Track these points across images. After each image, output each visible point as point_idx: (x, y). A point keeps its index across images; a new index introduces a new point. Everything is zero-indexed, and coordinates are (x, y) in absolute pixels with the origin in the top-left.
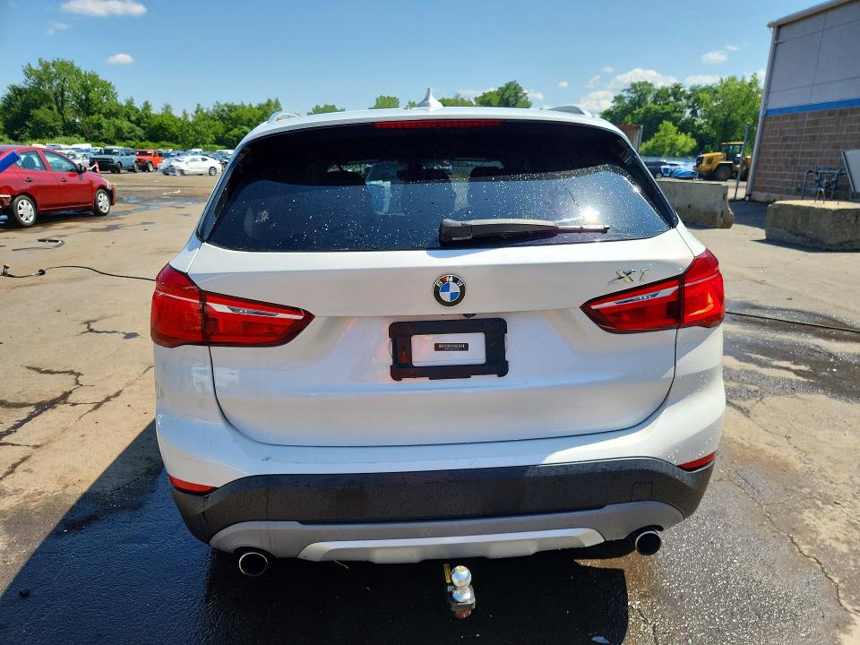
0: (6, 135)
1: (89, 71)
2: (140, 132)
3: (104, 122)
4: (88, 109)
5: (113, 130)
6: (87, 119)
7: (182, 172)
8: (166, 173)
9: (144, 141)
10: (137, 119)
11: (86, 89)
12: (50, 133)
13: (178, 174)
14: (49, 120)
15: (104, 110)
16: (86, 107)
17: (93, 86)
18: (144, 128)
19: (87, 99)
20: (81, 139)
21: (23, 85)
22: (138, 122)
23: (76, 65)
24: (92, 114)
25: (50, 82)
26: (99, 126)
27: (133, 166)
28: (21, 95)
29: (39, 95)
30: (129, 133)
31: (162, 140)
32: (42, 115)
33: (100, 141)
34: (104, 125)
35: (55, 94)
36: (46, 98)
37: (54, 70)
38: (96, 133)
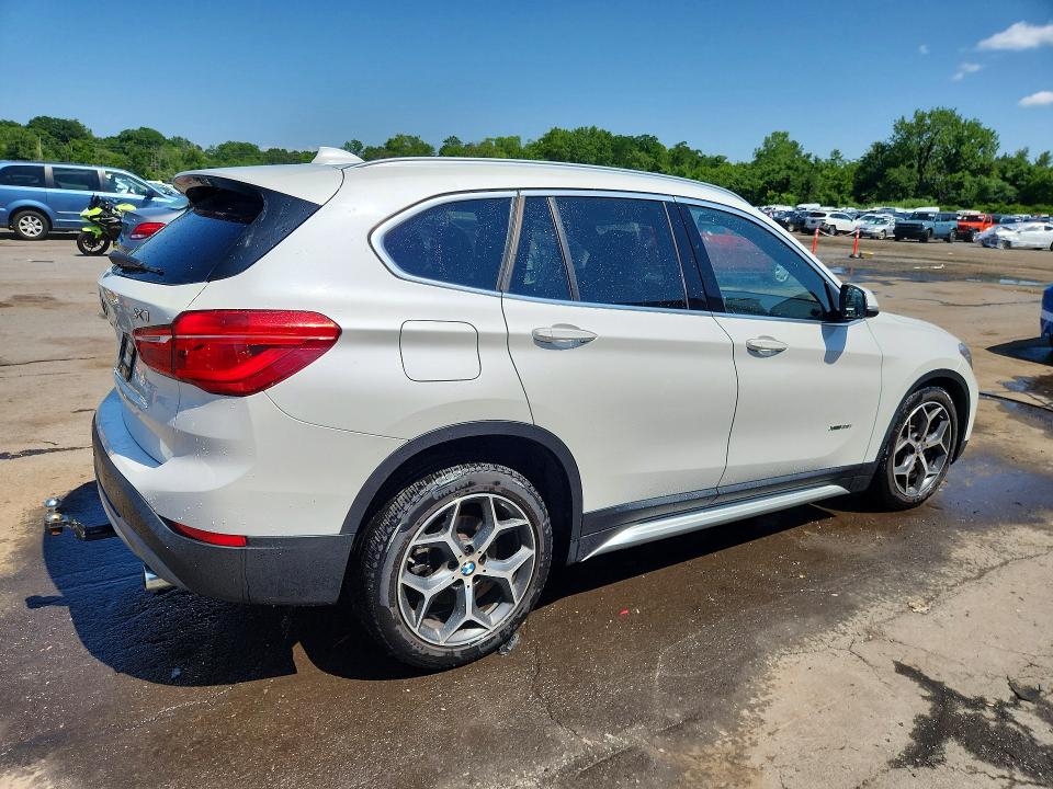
0: (852, 198)
1: (970, 119)
2: (1011, 191)
3: (968, 179)
4: (954, 165)
5: (975, 191)
6: (949, 178)
7: (1008, 244)
8: (985, 243)
9: (1013, 203)
10: (1014, 176)
11: (960, 141)
12: (900, 195)
13: (1001, 246)
14: (903, 181)
15: (974, 167)
16: (952, 163)
17: (969, 138)
18: (1018, 187)
19: (957, 152)
20: (932, 202)
21: (888, 141)
22: (1013, 181)
23: (957, 113)
24: (956, 172)
25: (920, 135)
26: (959, 186)
27: (949, 235)
28: (882, 153)
29: (903, 152)
30: (996, 193)
31: (1038, 202)
32: (896, 175)
33: (954, 204)
34: (967, 184)
35: (921, 149)
36: (910, 155)
37: (929, 122)
38: (953, 194)
